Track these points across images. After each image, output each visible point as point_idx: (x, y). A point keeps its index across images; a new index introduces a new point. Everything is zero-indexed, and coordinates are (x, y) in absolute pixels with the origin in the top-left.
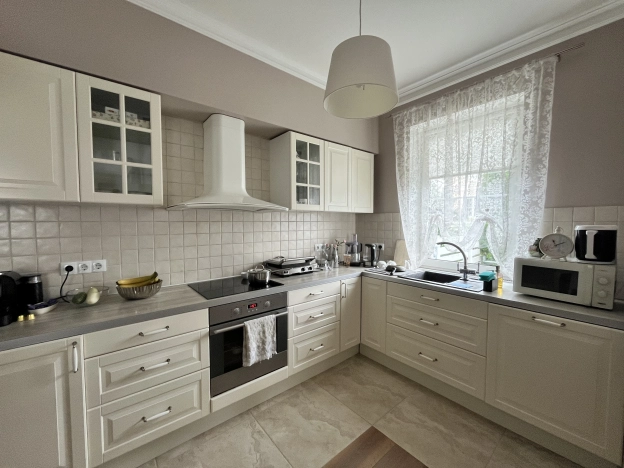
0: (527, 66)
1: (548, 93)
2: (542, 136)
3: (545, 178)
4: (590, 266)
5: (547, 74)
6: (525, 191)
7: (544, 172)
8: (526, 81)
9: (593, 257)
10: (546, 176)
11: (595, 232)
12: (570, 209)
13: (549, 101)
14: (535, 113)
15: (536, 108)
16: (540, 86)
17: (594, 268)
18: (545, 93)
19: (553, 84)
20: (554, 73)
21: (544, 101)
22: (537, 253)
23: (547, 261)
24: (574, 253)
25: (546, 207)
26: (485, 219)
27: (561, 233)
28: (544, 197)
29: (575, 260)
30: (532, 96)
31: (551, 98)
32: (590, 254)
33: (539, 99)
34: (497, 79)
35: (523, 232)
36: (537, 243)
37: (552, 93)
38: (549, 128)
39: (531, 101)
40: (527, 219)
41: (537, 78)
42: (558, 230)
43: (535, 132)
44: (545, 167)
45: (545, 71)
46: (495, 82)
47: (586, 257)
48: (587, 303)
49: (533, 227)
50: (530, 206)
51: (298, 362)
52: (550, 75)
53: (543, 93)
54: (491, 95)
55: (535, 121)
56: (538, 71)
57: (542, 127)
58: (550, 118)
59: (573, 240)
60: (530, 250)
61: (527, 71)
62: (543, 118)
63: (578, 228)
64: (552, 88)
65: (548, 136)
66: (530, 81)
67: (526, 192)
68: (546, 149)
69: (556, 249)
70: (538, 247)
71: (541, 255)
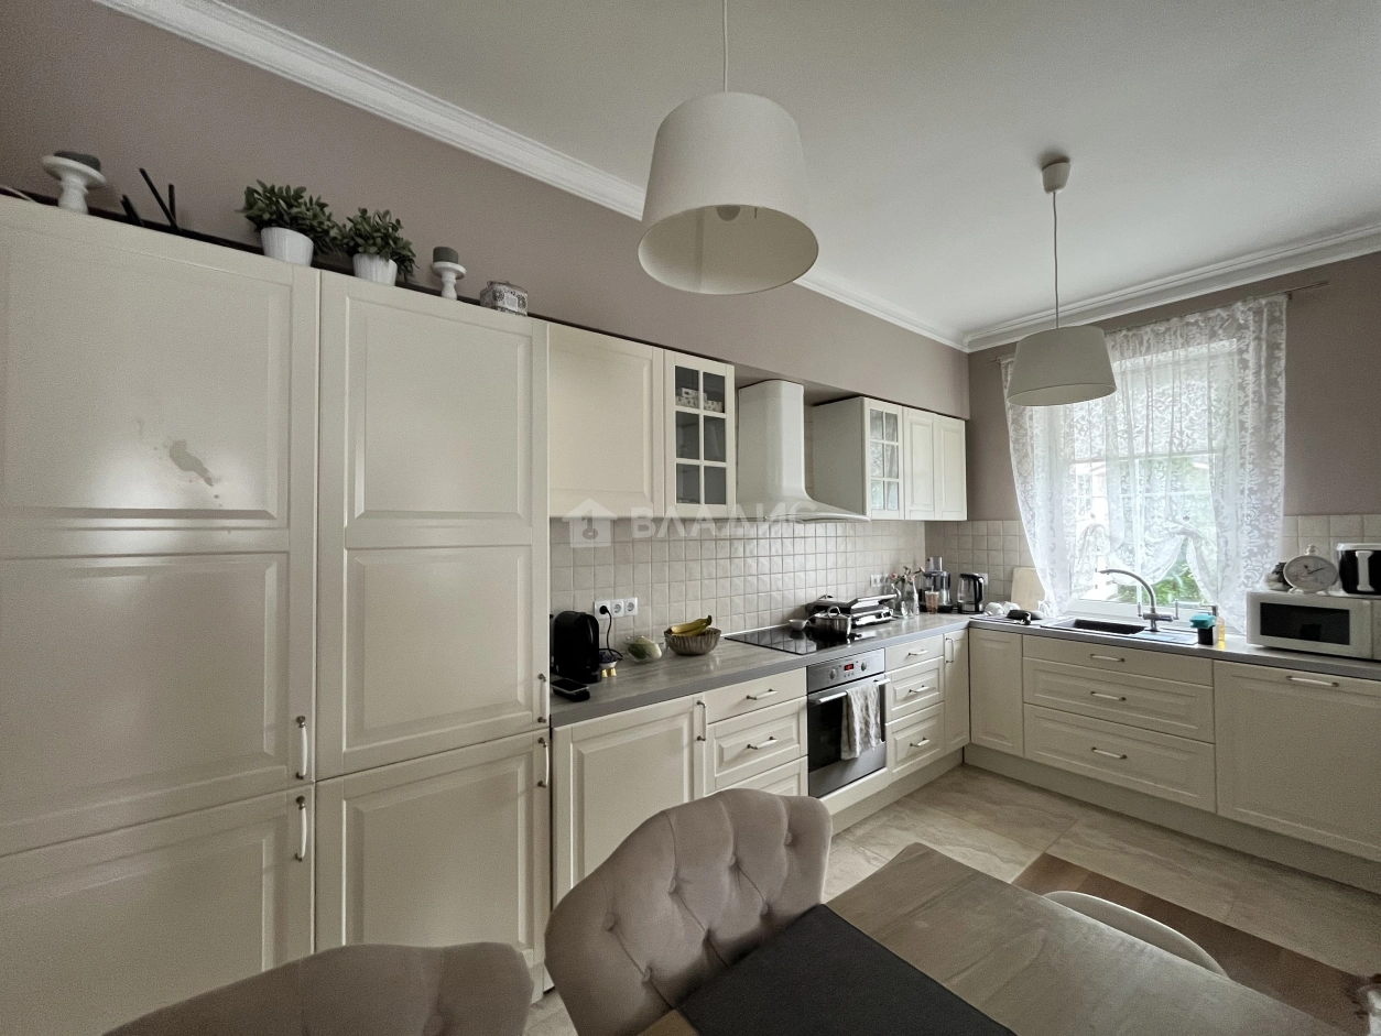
0: (1239, 304)
1: (1276, 346)
2: (1271, 409)
3: (1281, 471)
4: (1367, 602)
5: (1272, 321)
6: (1250, 489)
7: (1280, 461)
8: (1241, 327)
9: (1370, 589)
10: (1282, 469)
11: (1369, 554)
12: (1325, 518)
13: (1279, 359)
14: (1257, 374)
15: (1260, 366)
16: (1264, 335)
17: (1372, 606)
18: (1273, 347)
19: (1284, 333)
20: (1284, 317)
21: (1271, 358)
22: (1280, 585)
23: (1296, 595)
24: (1339, 583)
25: (1285, 515)
26: (1184, 532)
27: (1317, 554)
28: (1282, 499)
29: (1342, 593)
30: (1251, 348)
31: (1282, 354)
32: (1364, 583)
33: (1264, 354)
34: (1191, 319)
35: (1252, 554)
36: (1280, 570)
37: (1283, 346)
38: (1282, 397)
39: (1250, 356)
40: (1256, 533)
41: (1259, 323)
42: (1312, 551)
43: (1260, 403)
44: (1279, 454)
45: (1271, 313)
46: (1188, 324)
47: (1359, 588)
48: (1366, 654)
49: (1267, 545)
50: (1261, 513)
51: (898, 763)
52: (1279, 321)
53: (1268, 347)
54: (1180, 341)
55: (1259, 385)
56: (1258, 312)
57: (1270, 395)
58: (1282, 382)
59: (1337, 565)
60: (1268, 580)
61: (1241, 311)
62: (1271, 383)
63: (1342, 547)
64: (1282, 339)
65: (1282, 409)
66: (1247, 328)
67: (1252, 491)
68: (1280, 427)
69: (1311, 578)
70: (1280, 574)
71: (1287, 586)
